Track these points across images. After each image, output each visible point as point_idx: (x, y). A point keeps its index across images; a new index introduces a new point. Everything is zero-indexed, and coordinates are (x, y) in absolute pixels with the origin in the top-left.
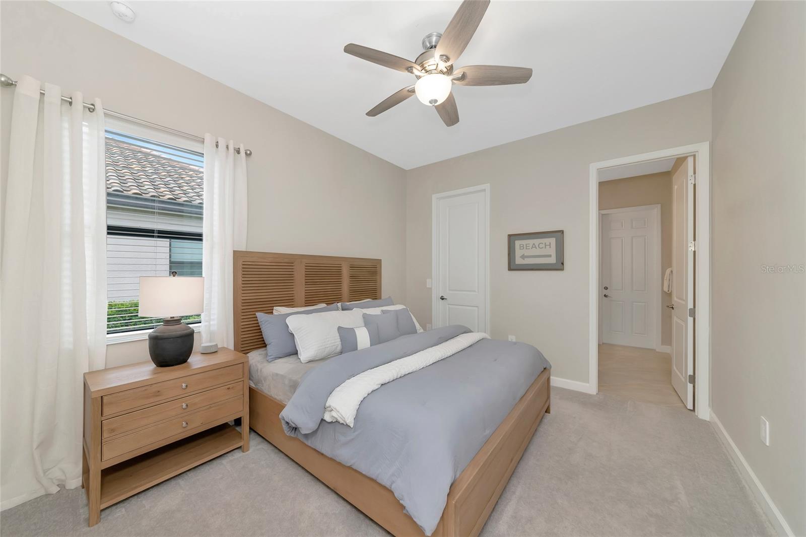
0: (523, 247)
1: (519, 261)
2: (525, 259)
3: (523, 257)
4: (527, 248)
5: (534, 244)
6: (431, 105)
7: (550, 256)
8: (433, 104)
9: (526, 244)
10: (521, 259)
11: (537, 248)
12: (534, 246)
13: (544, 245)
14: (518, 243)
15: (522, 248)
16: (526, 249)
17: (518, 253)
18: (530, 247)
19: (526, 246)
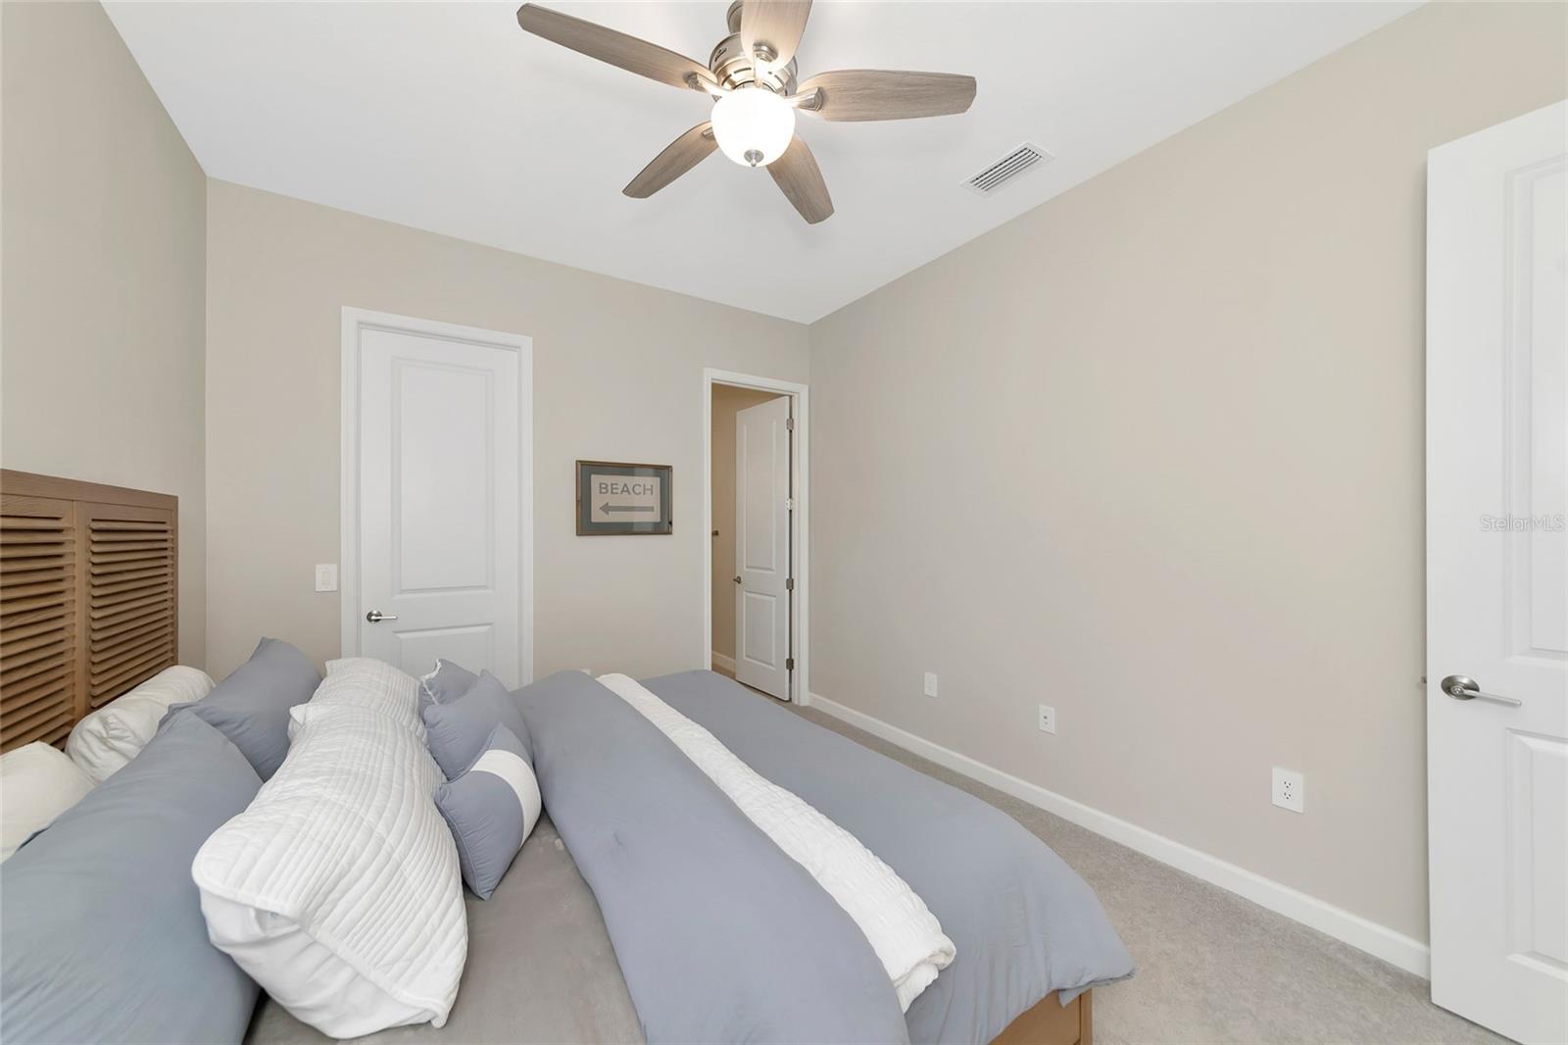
0: (606, 488)
1: (598, 516)
2: (610, 513)
3: (606, 508)
4: (614, 491)
5: (625, 485)
6: (749, 164)
7: (652, 509)
8: (754, 161)
9: (612, 485)
10: (601, 511)
11: (631, 491)
12: (625, 489)
13: (641, 489)
14: (596, 480)
15: (604, 491)
16: (612, 493)
17: (597, 501)
18: (620, 491)
19: (612, 489)
